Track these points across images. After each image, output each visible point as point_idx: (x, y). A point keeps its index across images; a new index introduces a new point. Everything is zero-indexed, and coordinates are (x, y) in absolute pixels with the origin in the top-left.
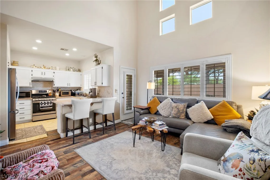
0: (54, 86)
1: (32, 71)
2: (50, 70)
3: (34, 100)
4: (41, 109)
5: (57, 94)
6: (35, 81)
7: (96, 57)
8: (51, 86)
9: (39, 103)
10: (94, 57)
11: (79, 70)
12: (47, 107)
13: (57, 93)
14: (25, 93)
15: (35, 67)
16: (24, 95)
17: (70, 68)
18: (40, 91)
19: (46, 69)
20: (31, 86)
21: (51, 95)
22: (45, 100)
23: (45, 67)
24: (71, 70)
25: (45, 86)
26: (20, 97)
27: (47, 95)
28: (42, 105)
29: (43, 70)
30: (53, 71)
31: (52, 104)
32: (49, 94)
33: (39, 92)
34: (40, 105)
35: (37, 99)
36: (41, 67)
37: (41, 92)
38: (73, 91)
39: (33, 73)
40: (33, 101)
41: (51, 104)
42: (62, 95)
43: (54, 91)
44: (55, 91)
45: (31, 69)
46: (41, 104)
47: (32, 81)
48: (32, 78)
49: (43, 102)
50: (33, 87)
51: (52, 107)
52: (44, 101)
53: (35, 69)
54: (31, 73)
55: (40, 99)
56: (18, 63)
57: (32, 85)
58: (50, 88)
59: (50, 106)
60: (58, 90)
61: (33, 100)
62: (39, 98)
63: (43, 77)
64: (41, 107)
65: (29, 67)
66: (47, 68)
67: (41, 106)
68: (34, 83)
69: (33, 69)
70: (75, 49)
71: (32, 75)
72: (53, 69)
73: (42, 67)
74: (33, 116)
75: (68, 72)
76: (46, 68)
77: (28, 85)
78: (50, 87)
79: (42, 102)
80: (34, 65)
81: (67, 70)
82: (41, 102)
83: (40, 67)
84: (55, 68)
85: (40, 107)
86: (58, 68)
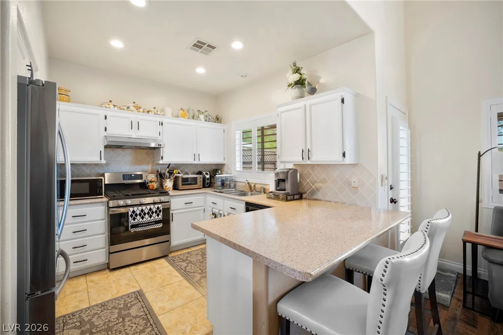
0: (161, 162)
1: (106, 118)
2: (151, 117)
3: (111, 204)
4: (132, 230)
5: (169, 184)
6: (112, 147)
7: (297, 70)
8: (151, 161)
9: (128, 213)
10: (291, 72)
11: (218, 119)
12: (149, 224)
13: (168, 180)
14: (87, 184)
15: (112, 107)
16: (86, 188)
17: (197, 113)
18: (125, 177)
19: (141, 113)
20: (103, 161)
21: (155, 187)
22: (141, 205)
23: (140, 108)
24: (202, 117)
25: (137, 162)
26: (73, 196)
27: (144, 186)
28: (134, 219)
29: (135, 116)
30: (159, 119)
31: (160, 216)
32: (150, 184)
33: (124, 179)
34: (130, 218)
35: (121, 202)
36: (128, 108)
37: (129, 179)
38: (207, 174)
39: (110, 123)
40: (109, 208)
41: (158, 215)
42: (181, 187)
43: (161, 176)
44: (164, 174)
45: (102, 112)
46: (132, 216)
47: (106, 147)
48: (105, 136)
49: (138, 210)
50: (107, 164)
51: (160, 225)
52: (140, 208)
53: (112, 112)
54: (103, 123)
55: (129, 202)
56: (69, 94)
57: (105, 160)
58: (149, 167)
59: (157, 222)
60: (171, 173)
61: (111, 206)
62: (127, 197)
63: (134, 137)
64: (133, 226)
65: (99, 106)
66: (144, 112)
67: (133, 221)
68: (111, 152)
69: (108, 114)
70: (237, 45)
71: (106, 130)
72: (159, 113)
73: (132, 108)
74: (110, 253)
75: (193, 123)
76: (141, 110)
77: (95, 159)
78: (148, 163)
79: (135, 209)
80: (111, 101)
81: (191, 117)
82: (131, 209)
83: (126, 108)
84: (162, 110)
85: (130, 225)
86: (169, 111)
